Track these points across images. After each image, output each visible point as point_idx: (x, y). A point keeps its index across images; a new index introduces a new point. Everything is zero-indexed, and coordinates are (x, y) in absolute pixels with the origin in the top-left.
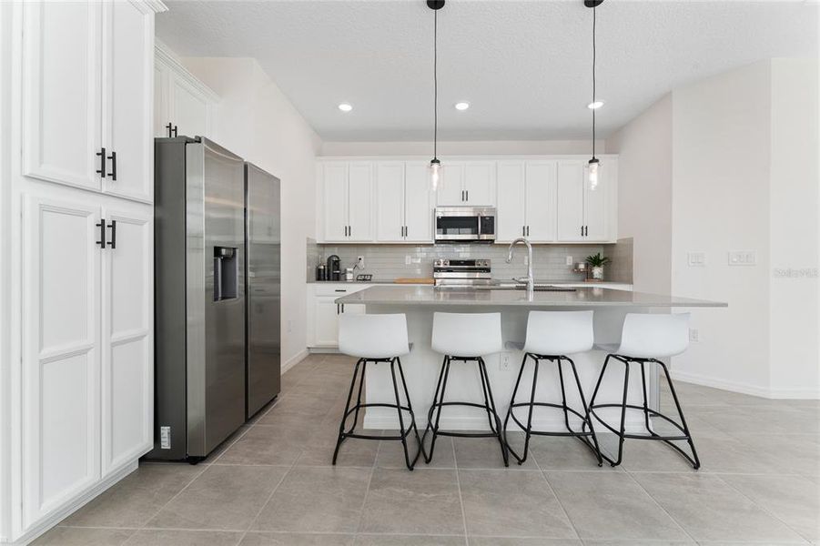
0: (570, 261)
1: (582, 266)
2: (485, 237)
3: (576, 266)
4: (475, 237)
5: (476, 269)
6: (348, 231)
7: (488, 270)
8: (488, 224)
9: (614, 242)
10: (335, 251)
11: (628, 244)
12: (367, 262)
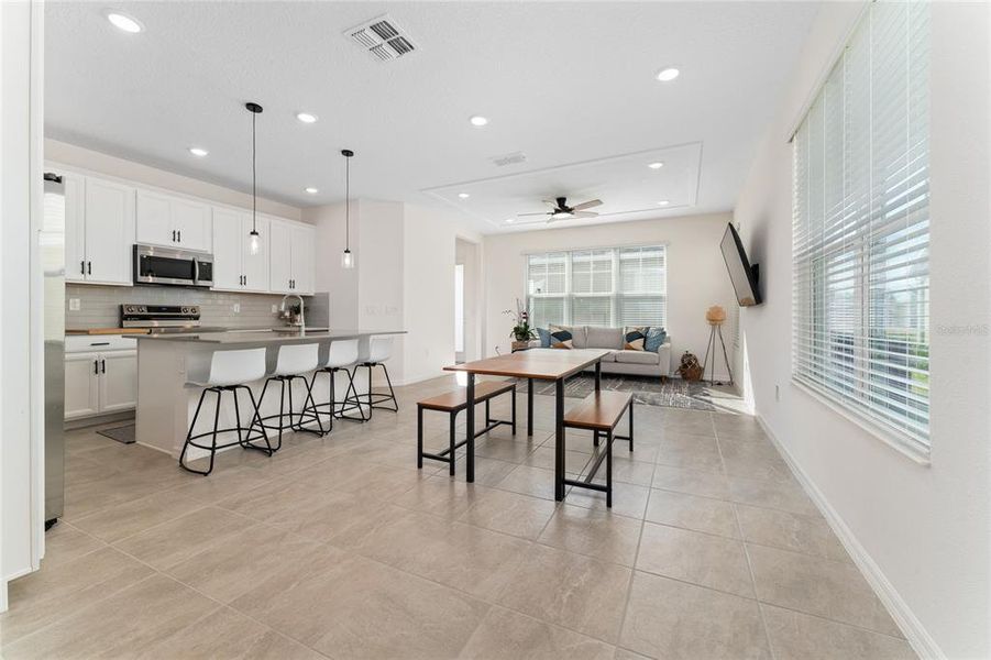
0: (274, 309)
1: (287, 314)
2: (201, 283)
3: (281, 314)
4: (190, 282)
5: (181, 316)
7: (197, 318)
8: (207, 271)
9: (312, 294)
11: (326, 297)
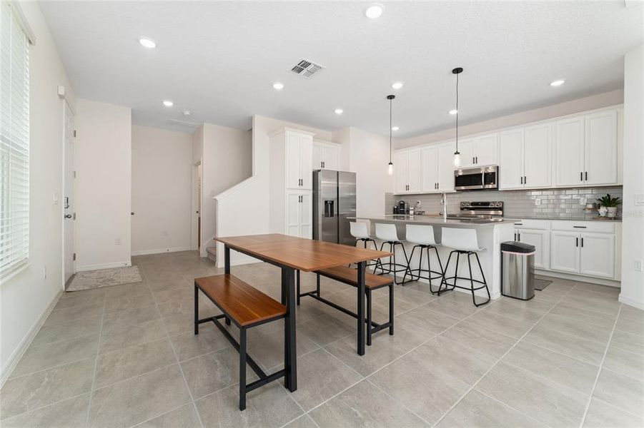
0: (583, 201)
1: (590, 206)
2: (488, 186)
5: (490, 208)
6: (407, 188)
10: (403, 199)
12: (423, 205)
